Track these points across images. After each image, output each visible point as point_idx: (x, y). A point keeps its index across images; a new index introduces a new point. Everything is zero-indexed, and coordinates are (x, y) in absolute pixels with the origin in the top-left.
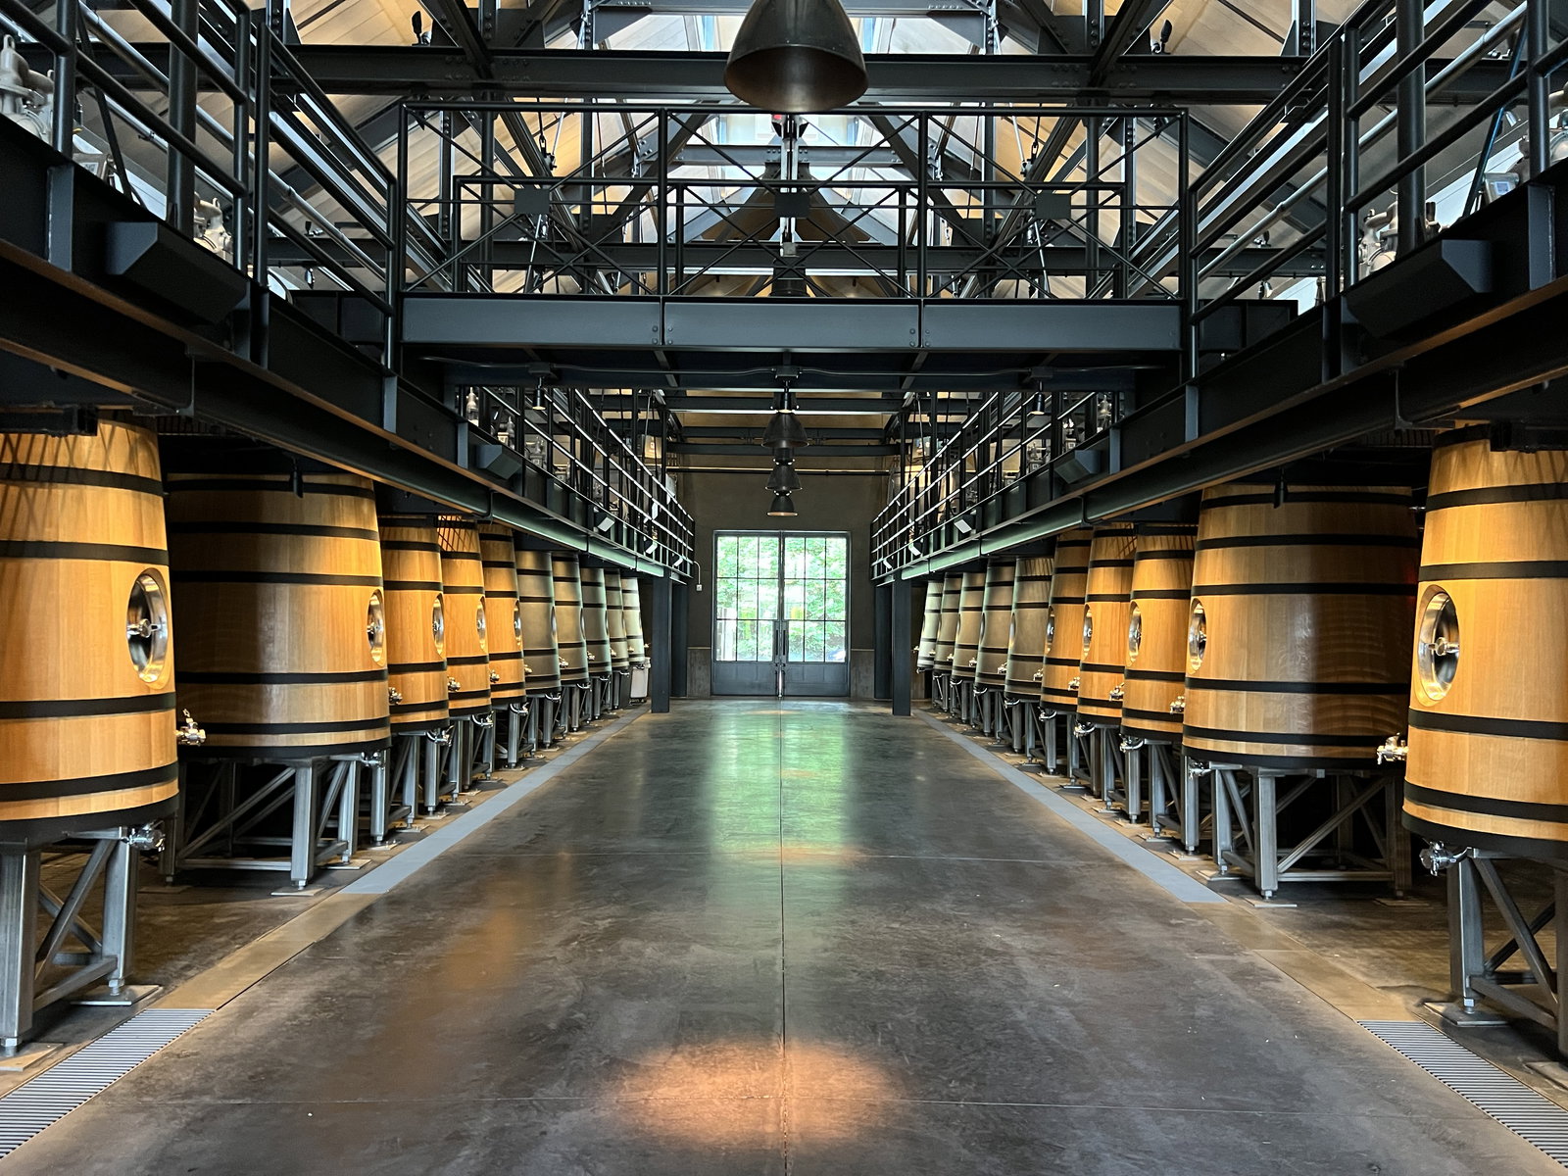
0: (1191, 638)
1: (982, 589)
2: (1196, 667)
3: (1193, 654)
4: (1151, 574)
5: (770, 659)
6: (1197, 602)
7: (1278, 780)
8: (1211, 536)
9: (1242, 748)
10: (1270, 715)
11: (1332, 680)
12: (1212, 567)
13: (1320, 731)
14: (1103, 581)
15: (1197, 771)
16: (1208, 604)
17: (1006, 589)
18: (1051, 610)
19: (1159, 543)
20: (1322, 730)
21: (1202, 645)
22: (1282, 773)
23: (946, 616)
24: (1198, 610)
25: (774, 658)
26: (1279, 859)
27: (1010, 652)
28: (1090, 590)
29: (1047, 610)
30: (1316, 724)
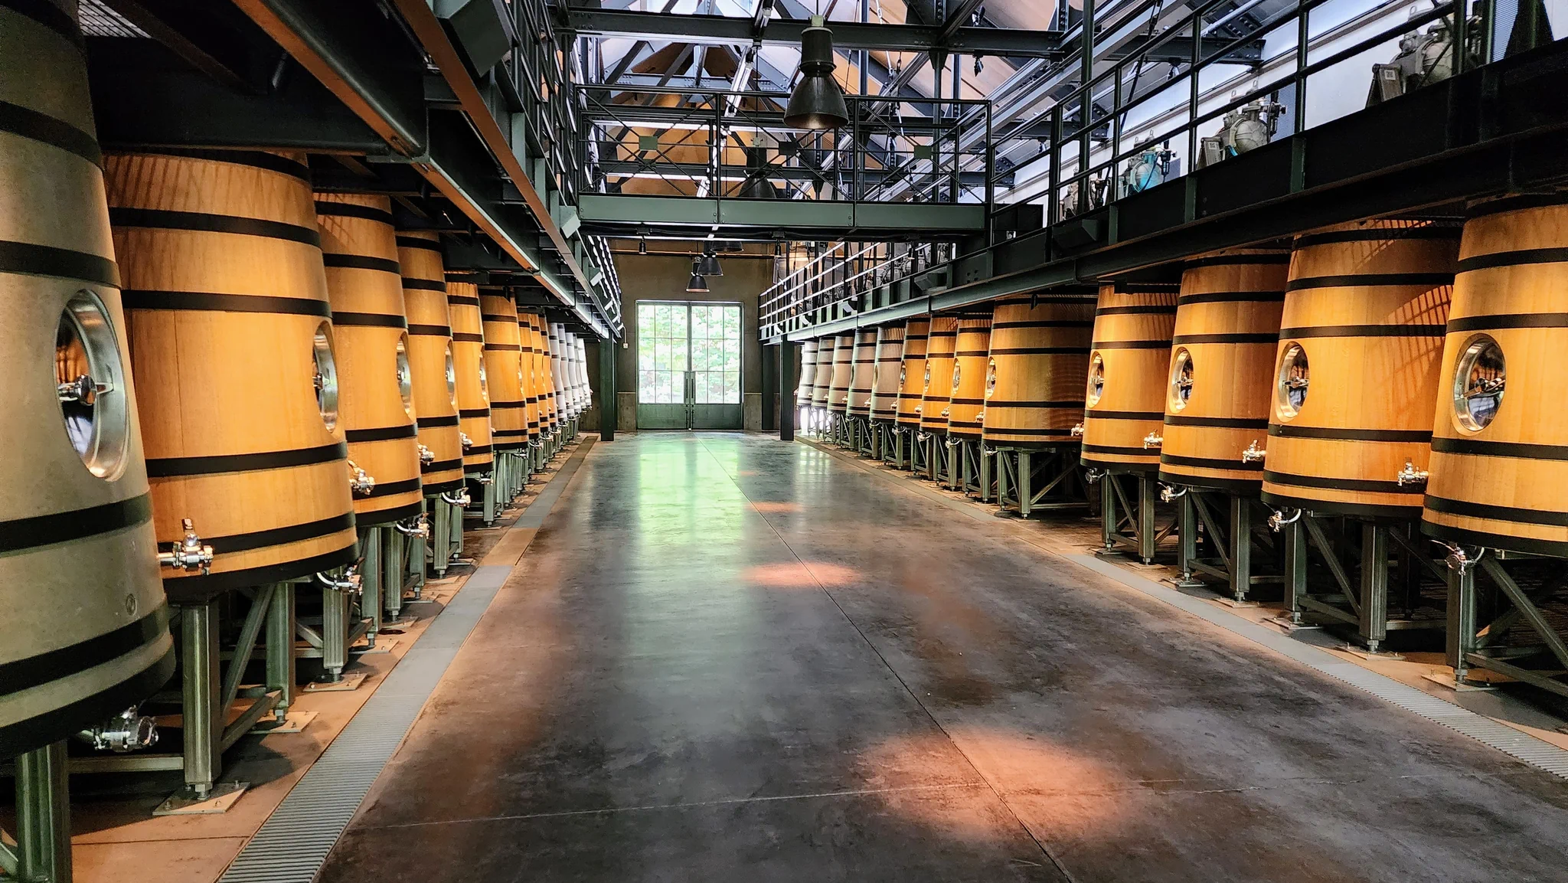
0: (987, 379)
1: (852, 348)
2: (990, 395)
3: (989, 388)
4: (966, 342)
5: (682, 402)
6: (991, 358)
7: (1031, 455)
8: (1000, 322)
9: (1013, 438)
10: (1029, 420)
11: (1061, 400)
12: (1000, 339)
13: (1054, 428)
14: (937, 345)
15: (990, 452)
16: (998, 360)
17: (869, 348)
18: (903, 363)
19: (971, 324)
20: (1055, 427)
21: (993, 383)
22: (1033, 451)
23: (821, 368)
24: (992, 363)
25: (685, 401)
26: (1031, 498)
27: (873, 391)
28: (930, 350)
29: (900, 363)
30: (1051, 424)
